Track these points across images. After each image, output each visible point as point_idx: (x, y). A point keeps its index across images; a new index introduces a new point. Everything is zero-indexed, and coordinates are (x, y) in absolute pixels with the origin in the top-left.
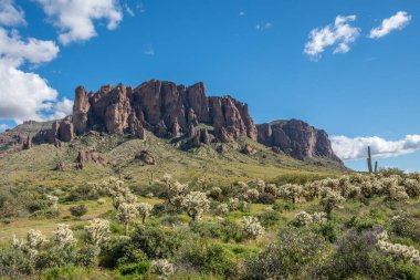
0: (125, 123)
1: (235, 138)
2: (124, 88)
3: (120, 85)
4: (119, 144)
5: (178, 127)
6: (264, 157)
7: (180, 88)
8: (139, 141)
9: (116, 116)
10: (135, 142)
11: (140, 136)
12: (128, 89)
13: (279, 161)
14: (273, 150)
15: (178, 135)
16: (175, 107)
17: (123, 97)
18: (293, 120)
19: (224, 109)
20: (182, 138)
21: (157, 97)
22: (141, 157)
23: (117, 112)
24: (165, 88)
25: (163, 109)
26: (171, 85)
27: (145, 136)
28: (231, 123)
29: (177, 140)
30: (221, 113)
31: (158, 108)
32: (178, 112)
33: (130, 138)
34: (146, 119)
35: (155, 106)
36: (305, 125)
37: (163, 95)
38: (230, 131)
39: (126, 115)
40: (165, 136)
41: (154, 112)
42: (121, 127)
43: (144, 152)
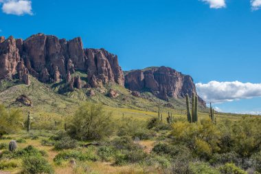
0: (14, 70)
1: (104, 83)
2: (14, 40)
3: (10, 38)
4: (8, 87)
5: (58, 74)
6: (124, 99)
7: (62, 41)
8: (24, 86)
9: (6, 64)
10: (21, 87)
11: (25, 82)
12: (18, 41)
13: (134, 103)
14: (133, 94)
15: (58, 80)
16: (57, 58)
17: (13, 48)
18: (163, 67)
19: (96, 60)
20: (61, 83)
21: (43, 48)
22: (21, 100)
23: (7, 61)
24: (49, 41)
25: (47, 58)
26: (55, 39)
27: (29, 82)
28: (102, 72)
29: (56, 85)
30: (94, 63)
31: (43, 58)
32: (59, 61)
33: (17, 83)
34: (33, 66)
35: (41, 56)
36: (172, 71)
37: (47, 47)
38: (100, 78)
39: (15, 63)
40: (48, 82)
41: (40, 61)
42: (10, 74)
43: (23, 96)
